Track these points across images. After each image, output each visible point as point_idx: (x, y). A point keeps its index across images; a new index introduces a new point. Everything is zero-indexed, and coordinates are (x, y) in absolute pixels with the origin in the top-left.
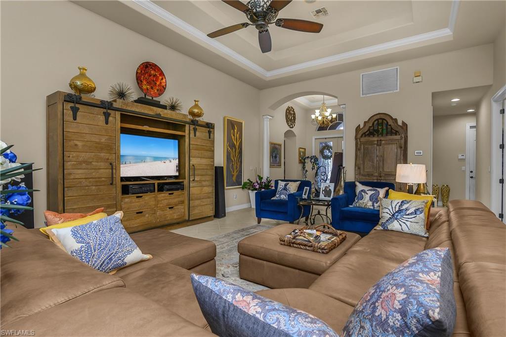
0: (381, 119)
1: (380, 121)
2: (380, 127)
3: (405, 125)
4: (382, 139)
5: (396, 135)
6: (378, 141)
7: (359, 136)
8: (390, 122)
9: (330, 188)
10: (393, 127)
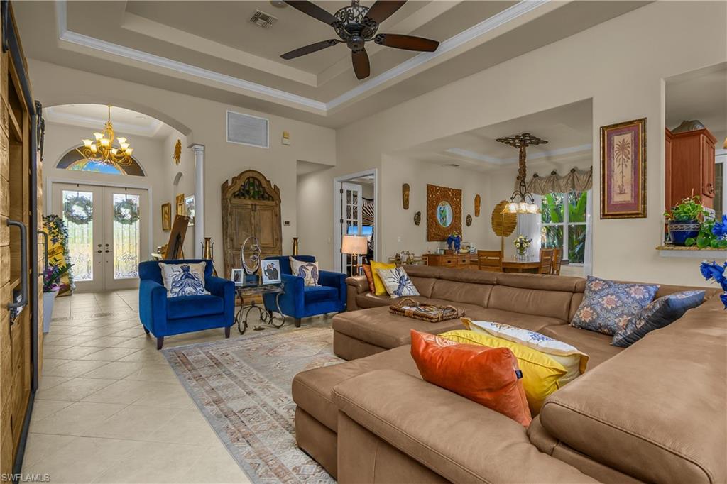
0: (252, 177)
1: (251, 180)
2: (251, 188)
3: (276, 189)
4: (257, 203)
5: (269, 200)
6: (252, 205)
7: (229, 195)
8: (264, 184)
9: (275, 267)
10: (267, 190)
